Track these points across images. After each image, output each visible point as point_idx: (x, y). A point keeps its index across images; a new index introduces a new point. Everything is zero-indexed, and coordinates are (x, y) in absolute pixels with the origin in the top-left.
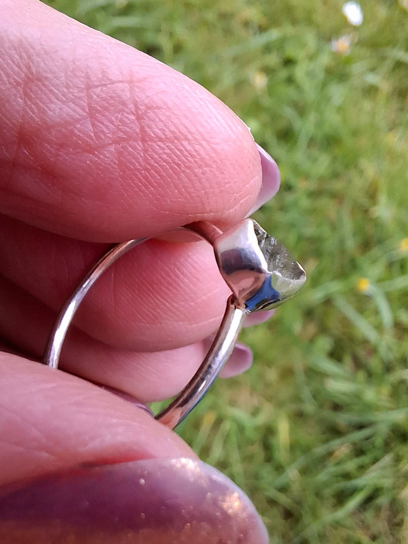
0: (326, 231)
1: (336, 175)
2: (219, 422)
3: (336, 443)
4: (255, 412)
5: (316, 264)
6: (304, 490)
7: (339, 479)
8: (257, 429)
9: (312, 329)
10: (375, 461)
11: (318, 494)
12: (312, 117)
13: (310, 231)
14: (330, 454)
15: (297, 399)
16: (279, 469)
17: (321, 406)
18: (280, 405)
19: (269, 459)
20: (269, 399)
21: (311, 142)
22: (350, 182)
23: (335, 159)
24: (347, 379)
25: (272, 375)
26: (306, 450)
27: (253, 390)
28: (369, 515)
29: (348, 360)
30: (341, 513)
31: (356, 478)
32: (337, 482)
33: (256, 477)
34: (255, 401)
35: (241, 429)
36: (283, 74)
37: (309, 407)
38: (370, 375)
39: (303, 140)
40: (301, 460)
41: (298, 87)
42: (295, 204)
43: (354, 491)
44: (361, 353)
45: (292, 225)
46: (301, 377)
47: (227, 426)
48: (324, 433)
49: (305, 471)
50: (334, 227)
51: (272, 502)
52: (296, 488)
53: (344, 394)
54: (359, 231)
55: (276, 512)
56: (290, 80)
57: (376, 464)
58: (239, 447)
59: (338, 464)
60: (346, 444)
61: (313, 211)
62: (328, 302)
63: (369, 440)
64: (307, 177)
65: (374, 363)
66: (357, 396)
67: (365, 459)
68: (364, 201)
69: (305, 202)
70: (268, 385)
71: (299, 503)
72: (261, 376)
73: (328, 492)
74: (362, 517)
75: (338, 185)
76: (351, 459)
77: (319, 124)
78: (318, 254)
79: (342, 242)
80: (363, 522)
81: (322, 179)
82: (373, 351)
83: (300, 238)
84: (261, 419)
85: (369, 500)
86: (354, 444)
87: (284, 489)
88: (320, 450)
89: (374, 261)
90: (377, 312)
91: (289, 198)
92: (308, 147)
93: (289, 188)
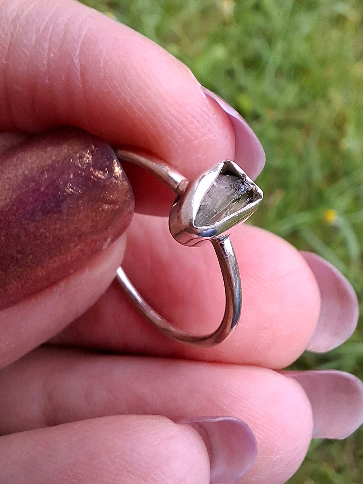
0: (293, 163)
1: (303, 106)
5: (283, 194)
12: (280, 46)
13: (277, 162)
21: (279, 72)
22: (317, 113)
23: (302, 89)
50: (301, 158)
54: (326, 163)
56: (258, 7)
61: (279, 142)
62: (294, 234)
64: (273, 106)
68: (332, 132)
69: (272, 132)
75: (305, 116)
77: (287, 54)
78: (284, 186)
81: (288, 109)
90: (344, 244)
91: (256, 127)
92: (276, 76)
93: (256, 117)
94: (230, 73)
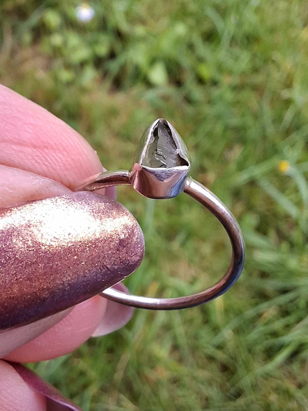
0: (249, 121)
1: (255, 70)
2: (161, 291)
3: (264, 306)
4: (193, 282)
6: (238, 347)
7: (268, 336)
9: (239, 208)
10: (299, 320)
11: (250, 350)
12: (232, 19)
13: (235, 121)
14: (260, 316)
16: (216, 330)
17: (250, 274)
18: (214, 274)
19: (206, 321)
20: (205, 269)
21: (233, 41)
22: (268, 75)
23: (254, 56)
24: (272, 250)
25: (206, 249)
26: (239, 313)
27: (190, 262)
28: (295, 367)
30: (271, 366)
31: (283, 335)
32: (267, 339)
33: (196, 337)
34: (193, 272)
38: (292, 245)
39: (225, 40)
40: (235, 322)
42: (221, 97)
43: (281, 347)
44: (284, 227)
45: (218, 117)
47: (169, 293)
48: (253, 297)
49: (238, 331)
50: (256, 117)
51: (211, 359)
52: (231, 345)
53: (270, 263)
55: (214, 366)
57: (299, 323)
59: (266, 324)
60: (273, 307)
61: (237, 103)
62: (252, 183)
63: (294, 302)
64: (230, 73)
65: (296, 235)
66: (281, 265)
67: (291, 319)
69: (229, 96)
70: (203, 258)
71: (234, 358)
72: (197, 251)
73: (259, 348)
74: (289, 369)
75: (259, 79)
76: (278, 319)
77: (239, 24)
78: (243, 141)
79: (264, 130)
80: (290, 373)
81: (243, 74)
82: (295, 224)
83: (227, 128)
84: (198, 287)
85: (295, 354)
86: (280, 306)
87: (220, 347)
88: (250, 313)
89: (293, 145)
90: (296, 190)
91: (215, 92)
92: (231, 46)
93: (215, 83)
94: (191, 47)
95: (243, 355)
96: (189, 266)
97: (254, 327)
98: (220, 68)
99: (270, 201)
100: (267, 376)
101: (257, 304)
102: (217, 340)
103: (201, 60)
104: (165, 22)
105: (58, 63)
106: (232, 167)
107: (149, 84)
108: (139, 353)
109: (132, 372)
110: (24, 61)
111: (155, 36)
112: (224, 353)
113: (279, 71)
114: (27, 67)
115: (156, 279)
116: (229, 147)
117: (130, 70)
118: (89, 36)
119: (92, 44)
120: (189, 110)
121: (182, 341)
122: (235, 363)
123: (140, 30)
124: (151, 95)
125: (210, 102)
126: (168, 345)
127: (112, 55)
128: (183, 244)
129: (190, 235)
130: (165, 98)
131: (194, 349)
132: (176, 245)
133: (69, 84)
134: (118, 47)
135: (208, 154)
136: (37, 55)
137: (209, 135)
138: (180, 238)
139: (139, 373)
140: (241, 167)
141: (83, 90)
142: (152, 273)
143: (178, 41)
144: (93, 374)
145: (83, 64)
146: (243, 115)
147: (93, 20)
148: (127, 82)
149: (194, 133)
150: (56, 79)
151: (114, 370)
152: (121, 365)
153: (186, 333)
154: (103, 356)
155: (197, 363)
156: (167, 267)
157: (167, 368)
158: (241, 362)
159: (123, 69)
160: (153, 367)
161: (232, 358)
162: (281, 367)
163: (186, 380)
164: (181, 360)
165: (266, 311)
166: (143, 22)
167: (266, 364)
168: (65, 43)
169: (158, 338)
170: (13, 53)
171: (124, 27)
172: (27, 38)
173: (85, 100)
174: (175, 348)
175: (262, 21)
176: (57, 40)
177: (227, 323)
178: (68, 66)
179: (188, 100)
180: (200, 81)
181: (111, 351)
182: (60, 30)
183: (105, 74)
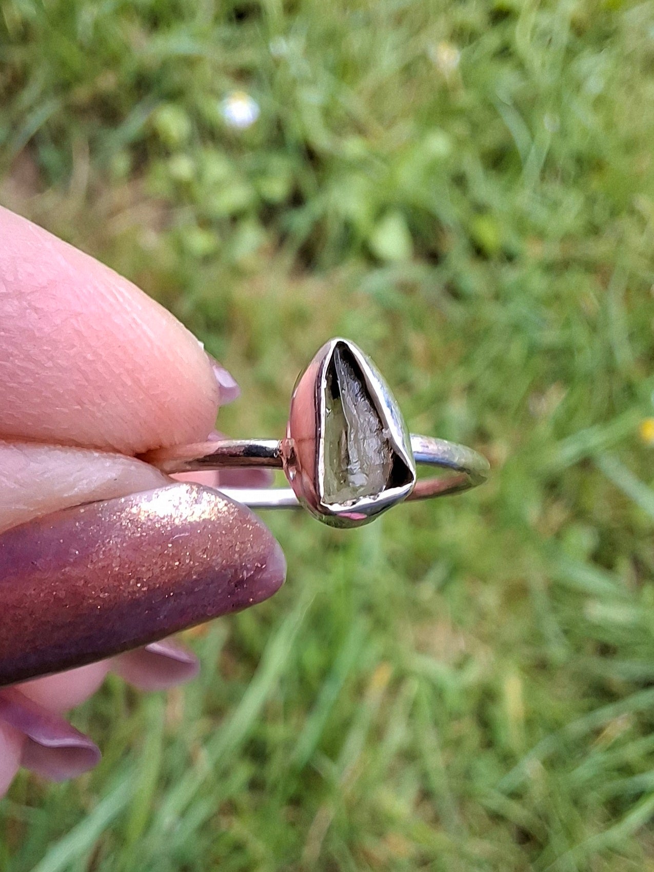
0: (580, 335)
1: (594, 230)
2: (398, 682)
3: (606, 713)
4: (461, 665)
5: (564, 394)
6: (551, 795)
7: (615, 774)
8: (466, 692)
9: (558, 514)
11: (576, 802)
12: (547, 123)
13: (551, 336)
14: (597, 732)
15: (536, 638)
16: (508, 760)
17: (578, 649)
18: (505, 649)
19: (489, 743)
20: (486, 639)
21: (547, 169)
22: (620, 241)
23: (591, 201)
24: (623, 600)
25: (490, 597)
26: (555, 727)
27: (457, 624)
29: (624, 567)
30: (619, 833)
31: (642, 771)
32: (611, 779)
33: (467, 775)
34: (461, 644)
35: (438, 693)
36: (491, 40)
37: (558, 652)
40: (546, 745)
41: (521, 67)
42: (521, 287)
43: (638, 796)
44: (648, 553)
45: (516, 328)
46: (540, 600)
47: (413, 688)
48: (585, 695)
49: (552, 763)
50: (594, 327)
51: (497, 818)
52: (537, 792)
53: (620, 627)
55: (504, 832)
56: (505, 52)
58: (436, 723)
59: (611, 749)
60: (626, 715)
61: (556, 298)
62: (586, 463)
64: (541, 235)
66: (643, 630)
69: (539, 283)
70: (482, 616)
71: (544, 817)
72: (470, 600)
73: (594, 798)
75: (599, 249)
76: (633, 739)
77: (563, 133)
78: (566, 377)
79: (610, 352)
81: (567, 238)
83: (533, 350)
84: (473, 674)
86: (639, 714)
87: (516, 795)
88: (577, 726)
91: (510, 276)
92: (543, 179)
93: (509, 257)
94: (460, 181)
95: (563, 811)
96: (454, 631)
97: (585, 754)
98: (522, 225)
99: (621, 501)
100: (610, 853)
101: (591, 709)
102: (512, 780)
103: (480, 209)
104: (405, 128)
105: (184, 216)
106: (544, 430)
107: (372, 260)
108: (353, 807)
109: (337, 845)
110: (114, 212)
111: (385, 160)
112: (524, 806)
113: (642, 232)
114: (121, 225)
115: (385, 658)
116: (538, 389)
117: (334, 231)
118: (249, 160)
119: (255, 175)
120: (456, 312)
121: (439, 782)
122: (547, 828)
123: (353, 147)
124: (376, 281)
125: (500, 296)
126: (411, 790)
127: (297, 199)
128: (442, 589)
129: (456, 570)
130: (407, 288)
131: (464, 799)
132: (427, 590)
133: (208, 259)
134: (308, 182)
135: (494, 405)
136: (141, 199)
137: (497, 364)
138: (437, 574)
139: (353, 846)
140: (562, 431)
141: (238, 272)
142: (377, 646)
143: (433, 169)
144: (259, 847)
145: (236, 218)
146: (567, 324)
147: (256, 125)
148: (326, 255)
149: (465, 360)
150: (181, 249)
151: (302, 840)
152: (316, 831)
153: (448, 767)
154: (280, 812)
155: (470, 827)
156: (408, 633)
157: (409, 836)
158: (557, 825)
159: (319, 227)
160: (380, 834)
161: (540, 817)
162: (639, 833)
163: (447, 860)
164: (436, 821)
165: (608, 725)
166: (360, 130)
167: (608, 827)
168: (199, 175)
169: (391, 775)
170: (91, 195)
171: (322, 140)
172: (121, 163)
173: (241, 293)
174: (426, 795)
175: (610, 125)
176: (182, 167)
177: (531, 746)
178: (206, 222)
179: (454, 292)
180: (479, 252)
181: (296, 802)
182: (188, 146)
183: (282, 239)
